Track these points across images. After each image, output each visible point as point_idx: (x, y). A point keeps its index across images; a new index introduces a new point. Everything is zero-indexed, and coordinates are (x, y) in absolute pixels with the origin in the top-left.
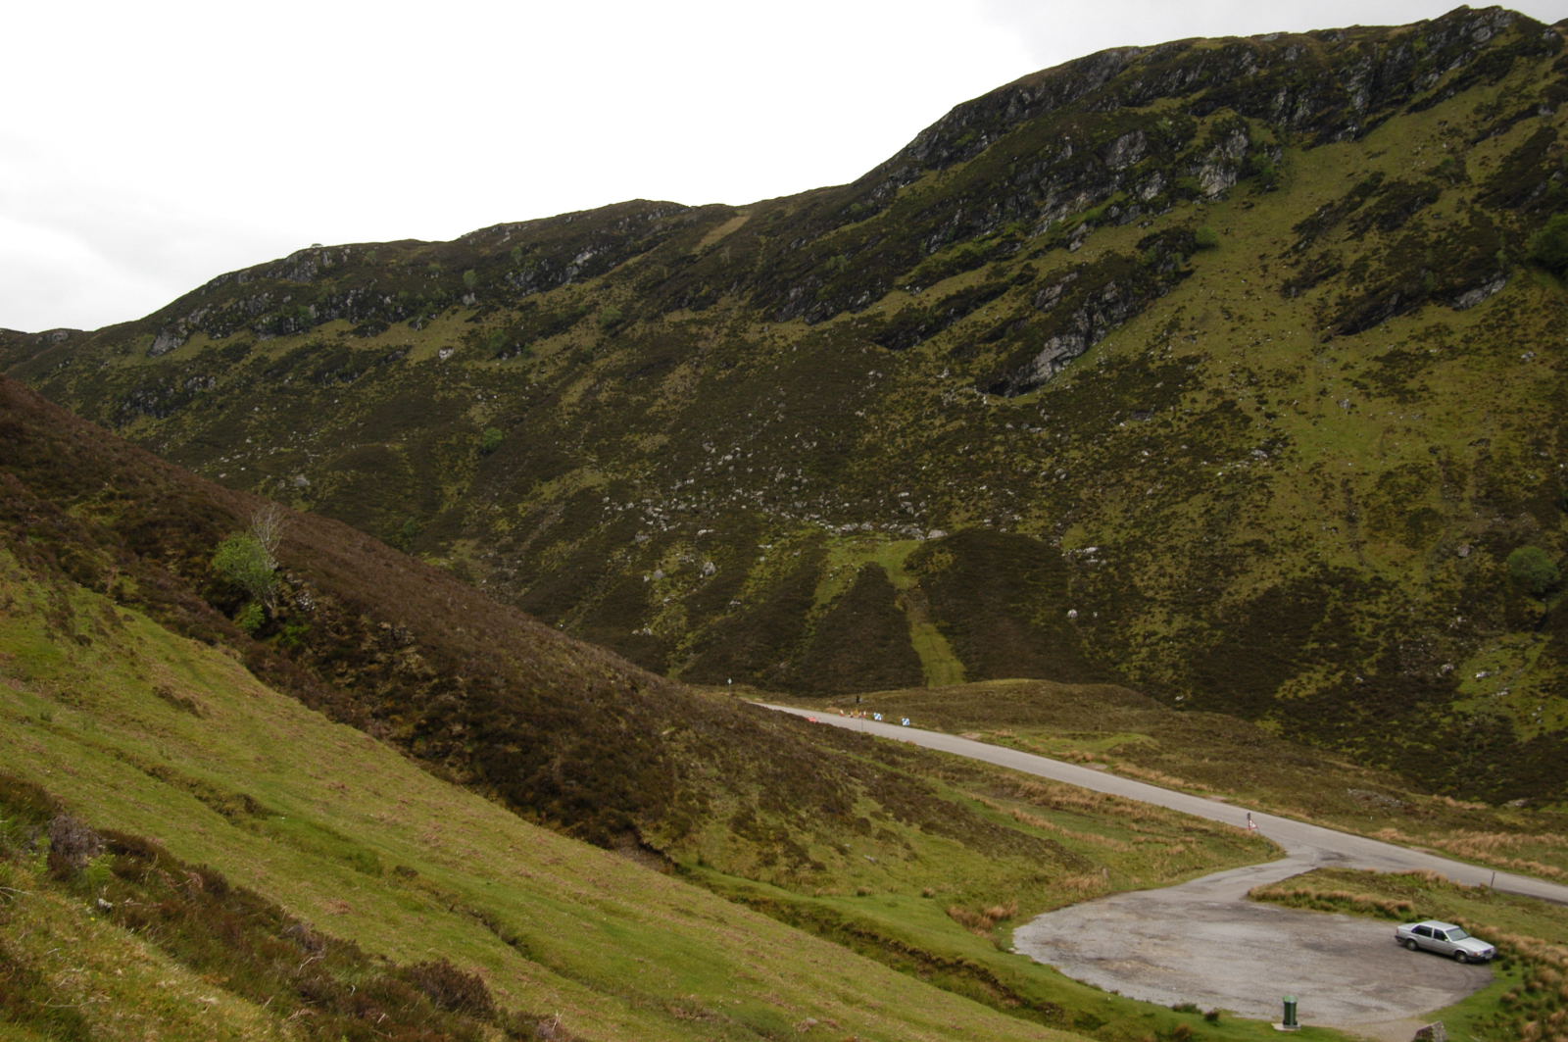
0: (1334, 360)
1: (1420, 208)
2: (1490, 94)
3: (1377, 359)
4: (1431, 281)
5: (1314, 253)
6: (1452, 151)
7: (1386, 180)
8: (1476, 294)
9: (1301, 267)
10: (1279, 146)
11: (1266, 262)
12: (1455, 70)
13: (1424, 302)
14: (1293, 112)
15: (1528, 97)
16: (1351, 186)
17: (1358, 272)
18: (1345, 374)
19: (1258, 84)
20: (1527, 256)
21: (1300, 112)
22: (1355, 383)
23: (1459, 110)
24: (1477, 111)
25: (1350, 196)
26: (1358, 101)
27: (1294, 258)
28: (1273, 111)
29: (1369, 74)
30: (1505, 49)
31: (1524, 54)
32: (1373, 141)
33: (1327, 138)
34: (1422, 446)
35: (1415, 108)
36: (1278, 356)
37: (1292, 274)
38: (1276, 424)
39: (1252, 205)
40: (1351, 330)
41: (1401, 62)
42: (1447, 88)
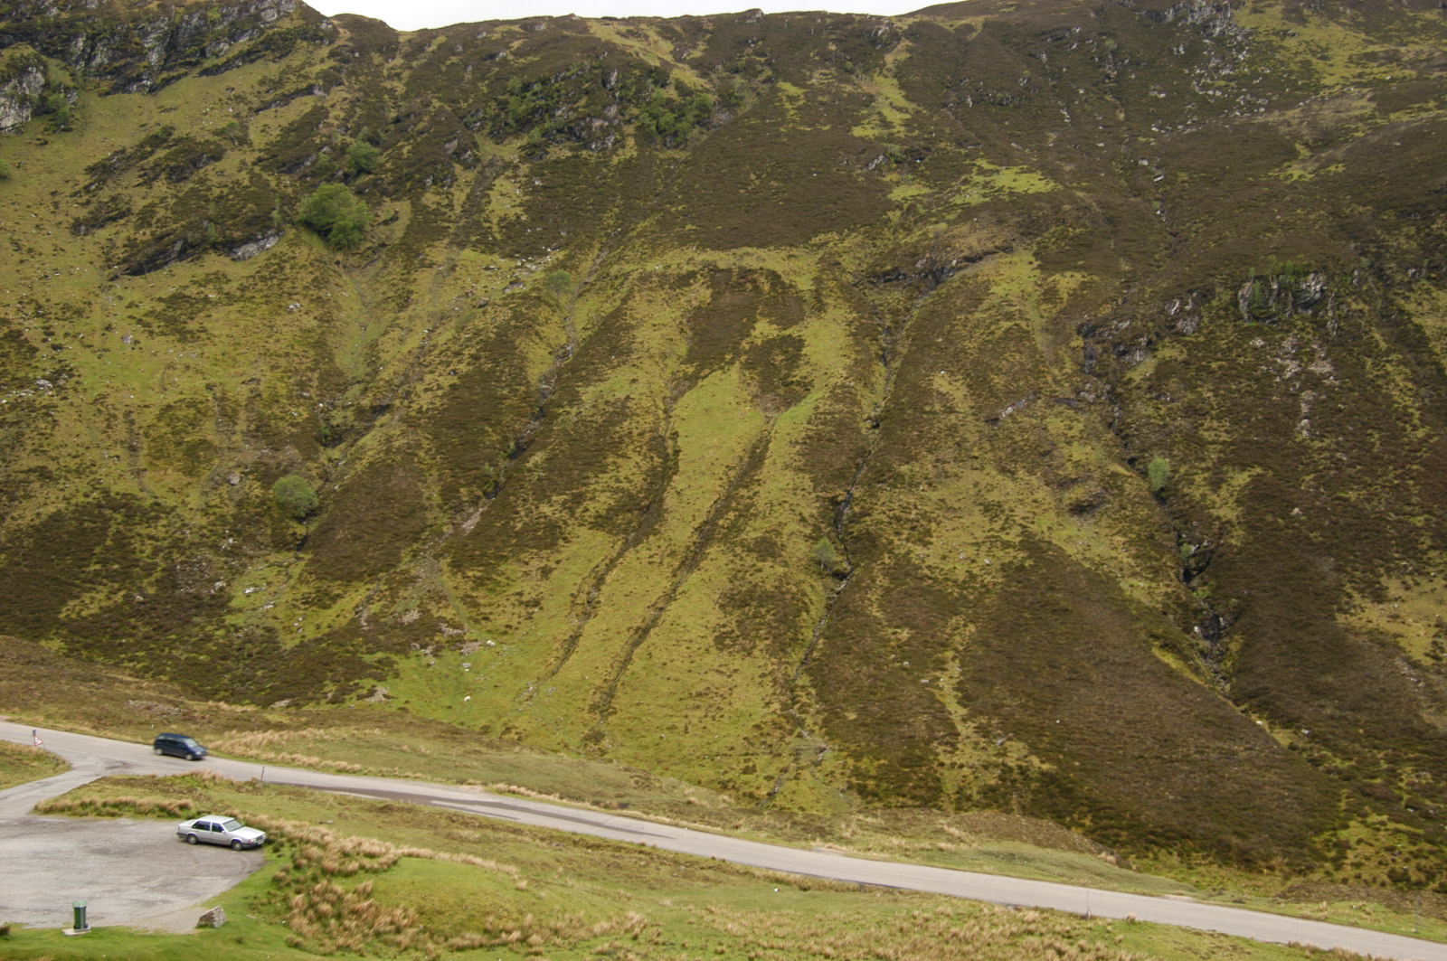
0: (120, 298)
1: (205, 164)
2: (273, 69)
3: (160, 300)
4: (213, 232)
5: (105, 195)
6: (237, 116)
7: (176, 135)
8: (252, 248)
9: (92, 207)
10: (75, 88)
11: (57, 199)
12: (244, 43)
13: (205, 250)
14: (91, 58)
15: (306, 77)
16: (142, 136)
17: (145, 218)
18: (131, 312)
19: (58, 26)
20: (297, 218)
21: (98, 60)
22: (139, 321)
23: (246, 79)
24: (262, 83)
25: (142, 146)
26: (154, 58)
27: (85, 198)
28: (72, 54)
29: (166, 34)
30: (289, 31)
31: (305, 39)
32: (167, 98)
33: (122, 88)
34: (200, 383)
35: (206, 72)
36: (67, 291)
37: (83, 213)
38: (62, 355)
39: (46, 143)
40: (137, 271)
41: (196, 28)
42: (236, 58)
